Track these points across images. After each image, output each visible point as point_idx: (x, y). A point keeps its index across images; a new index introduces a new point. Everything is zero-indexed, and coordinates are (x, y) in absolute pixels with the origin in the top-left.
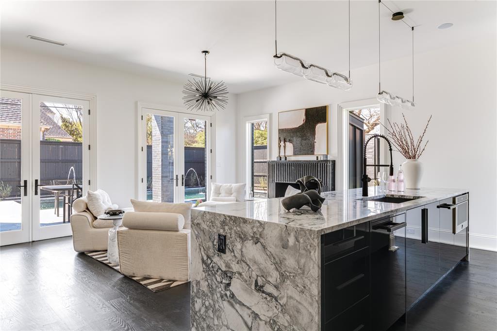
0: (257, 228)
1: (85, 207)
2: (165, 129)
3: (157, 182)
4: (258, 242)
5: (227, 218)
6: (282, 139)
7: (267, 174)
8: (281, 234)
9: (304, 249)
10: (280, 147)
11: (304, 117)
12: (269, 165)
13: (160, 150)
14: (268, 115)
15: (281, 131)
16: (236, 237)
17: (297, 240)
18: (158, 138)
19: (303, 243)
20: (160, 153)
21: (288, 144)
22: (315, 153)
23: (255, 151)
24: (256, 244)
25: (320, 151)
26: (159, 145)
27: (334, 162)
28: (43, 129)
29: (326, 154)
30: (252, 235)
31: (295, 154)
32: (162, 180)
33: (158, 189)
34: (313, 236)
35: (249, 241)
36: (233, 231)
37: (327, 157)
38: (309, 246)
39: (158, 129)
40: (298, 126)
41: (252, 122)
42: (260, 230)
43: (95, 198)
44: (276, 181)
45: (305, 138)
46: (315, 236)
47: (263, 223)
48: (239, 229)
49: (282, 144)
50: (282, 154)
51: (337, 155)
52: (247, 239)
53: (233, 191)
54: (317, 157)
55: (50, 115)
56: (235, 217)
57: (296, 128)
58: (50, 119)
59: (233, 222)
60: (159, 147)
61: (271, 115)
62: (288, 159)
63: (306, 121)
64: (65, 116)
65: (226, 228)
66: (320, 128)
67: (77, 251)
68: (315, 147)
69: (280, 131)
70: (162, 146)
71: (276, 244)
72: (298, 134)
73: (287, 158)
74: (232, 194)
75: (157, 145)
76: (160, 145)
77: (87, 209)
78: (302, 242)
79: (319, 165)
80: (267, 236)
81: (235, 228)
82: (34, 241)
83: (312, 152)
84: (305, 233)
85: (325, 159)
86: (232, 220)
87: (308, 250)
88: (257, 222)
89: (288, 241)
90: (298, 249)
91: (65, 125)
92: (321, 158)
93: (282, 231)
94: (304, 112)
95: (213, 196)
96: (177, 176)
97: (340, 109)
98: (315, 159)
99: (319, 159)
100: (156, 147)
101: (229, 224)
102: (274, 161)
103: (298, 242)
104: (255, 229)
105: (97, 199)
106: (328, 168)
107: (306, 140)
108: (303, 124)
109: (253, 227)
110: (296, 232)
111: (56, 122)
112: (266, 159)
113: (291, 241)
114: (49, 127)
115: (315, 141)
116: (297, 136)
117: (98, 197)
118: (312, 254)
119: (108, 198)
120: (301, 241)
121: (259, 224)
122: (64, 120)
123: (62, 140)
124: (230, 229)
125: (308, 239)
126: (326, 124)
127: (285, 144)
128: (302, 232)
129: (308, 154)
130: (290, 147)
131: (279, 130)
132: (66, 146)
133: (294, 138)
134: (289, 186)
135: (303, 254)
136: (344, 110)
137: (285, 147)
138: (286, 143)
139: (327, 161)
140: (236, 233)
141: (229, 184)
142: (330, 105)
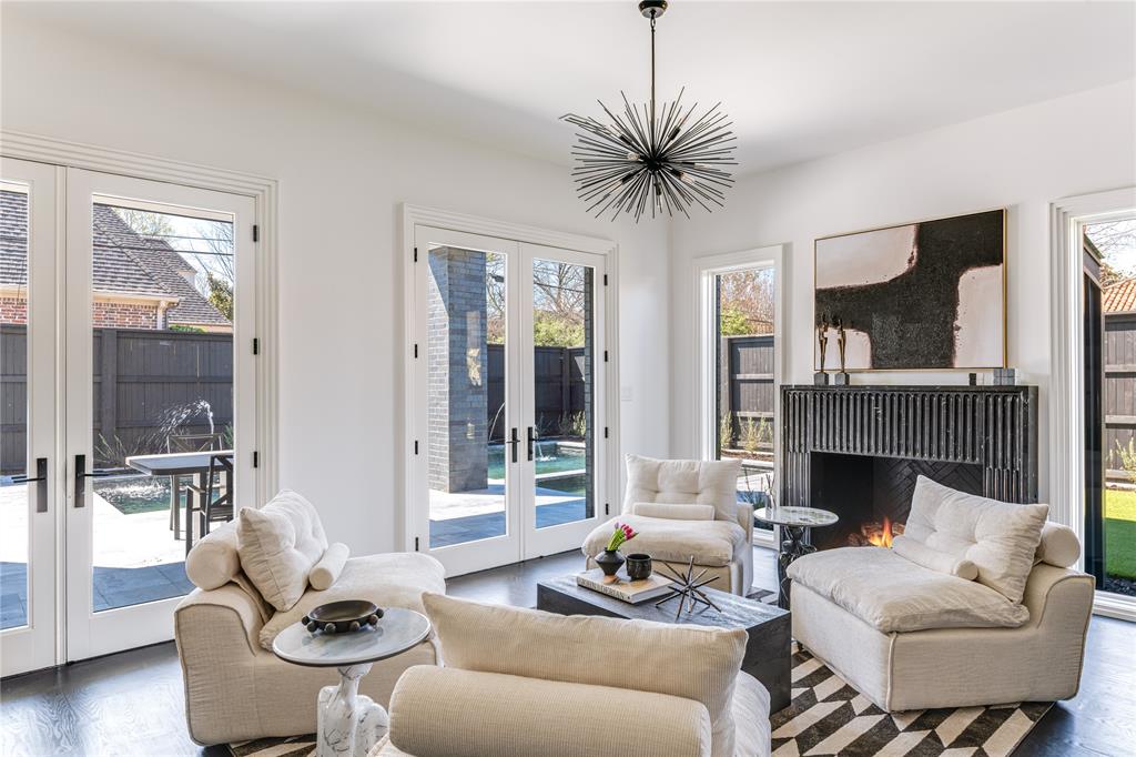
1: (233, 568)
2: (458, 297)
3: (438, 435)
10: (823, 344)
11: (910, 249)
12: (786, 397)
13: (447, 353)
14: (780, 247)
15: (823, 297)
18: (440, 321)
20: (447, 359)
21: (850, 333)
22: (959, 364)
25: (978, 358)
26: (442, 339)
27: (1034, 392)
28: (163, 305)
29: (1001, 364)
31: (878, 363)
32: (450, 430)
33: (441, 455)
37: (1011, 376)
39: (439, 298)
40: (887, 280)
41: (718, 270)
43: (270, 534)
44: (810, 449)
45: (915, 315)
49: (833, 333)
50: (832, 363)
53: (701, 484)
54: (973, 377)
55: (185, 275)
57: (878, 285)
58: (185, 282)
60: (442, 345)
61: (787, 249)
62: (856, 380)
63: (918, 263)
64: (216, 277)
66: (975, 282)
67: (201, 743)
68: (958, 343)
70: (452, 343)
72: (890, 303)
73: (851, 376)
74: (697, 494)
75: (437, 339)
76: (447, 341)
77: (241, 572)
79: (980, 400)
82: (72, 663)
83: (945, 360)
85: (1004, 383)
91: (218, 297)
92: (987, 380)
94: (911, 234)
95: (634, 499)
96: (514, 431)
97: (1060, 217)
98: (963, 381)
99: (980, 382)
100: (436, 345)
102: (805, 388)
105: (275, 539)
106: (1019, 413)
107: (919, 320)
108: (910, 272)
111: (200, 290)
114: (177, 300)
116: (885, 309)
117: (277, 531)
119: (314, 520)
122: (215, 286)
123: (206, 329)
126: (999, 269)
127: (842, 335)
129: (927, 365)
130: (859, 343)
131: (818, 293)
132: (212, 344)
133: (874, 315)
136: (1072, 219)
137: (842, 343)
138: (846, 331)
139: (1014, 389)
141: (684, 462)
142: (1017, 206)
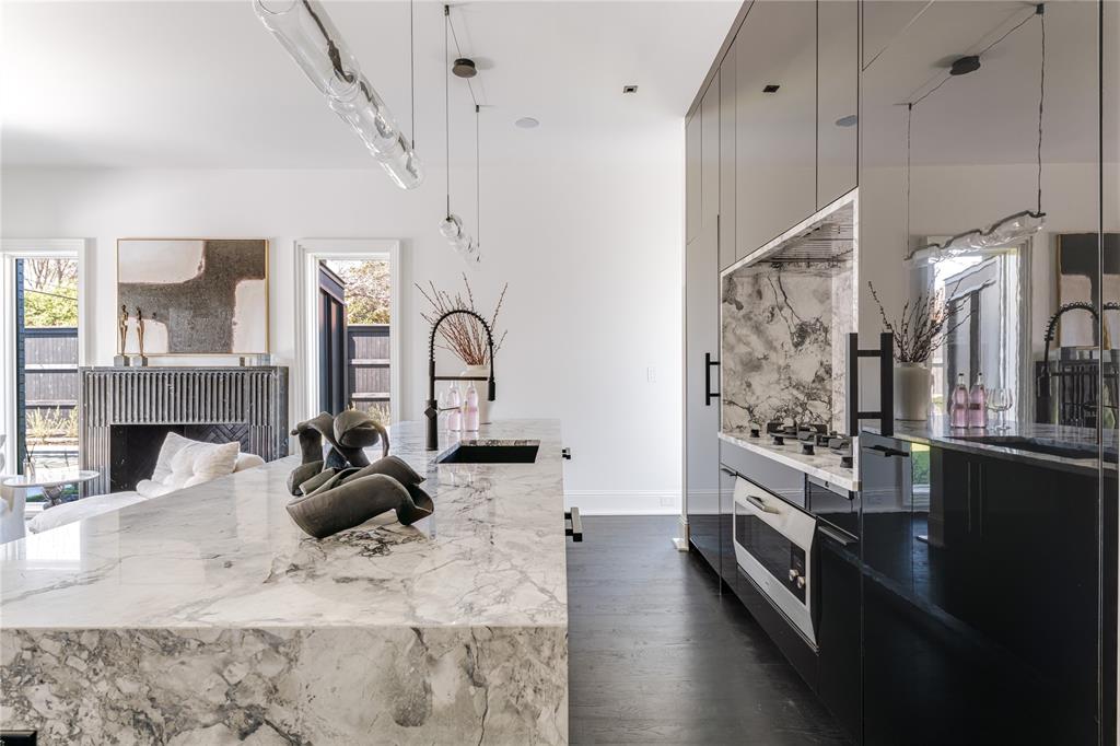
0: (253, 661)
4: (254, 728)
5: (46, 644)
6: (131, 309)
7: (77, 402)
8: (392, 667)
9: (508, 706)
10: (123, 330)
11: (200, 260)
12: (86, 379)
14: (84, 241)
15: (126, 290)
16: (112, 727)
17: (473, 677)
19: (499, 687)
21: (149, 323)
22: (234, 351)
23: (28, 341)
24: (244, 735)
25: (246, 346)
27: (286, 371)
29: (263, 350)
30: (221, 699)
31: (174, 349)
34: (546, 652)
35: (197, 733)
36: (89, 705)
37: (268, 360)
38: (530, 691)
40: (181, 281)
41: (19, 254)
42: (270, 669)
44: (110, 422)
45: (204, 311)
46: (559, 650)
47: (285, 637)
48: (127, 686)
49: (132, 322)
50: (132, 348)
51: (293, 357)
52: (188, 723)
54: (242, 360)
56: (102, 633)
57: (175, 285)
59: (93, 657)
61: (90, 244)
62: (151, 363)
63: (206, 271)
65: (39, 694)
66: (247, 290)
68: (235, 334)
69: (124, 289)
71: (361, 719)
72: (183, 299)
73: (149, 360)
78: (498, 682)
79: (247, 377)
80: (313, 691)
81: (103, 687)
83: (225, 348)
84: (513, 644)
85: (263, 364)
86: (81, 647)
87: (526, 706)
88: (250, 638)
89: (427, 690)
90: (480, 712)
92: (251, 362)
93: (394, 656)
94: (200, 247)
97: (300, 252)
98: (236, 363)
99: (247, 364)
101: (57, 674)
102: (105, 369)
103: (476, 684)
104: (239, 673)
106: (272, 386)
107: (206, 316)
108: (199, 277)
109: (226, 663)
110: (468, 647)
112: (76, 362)
113: (445, 686)
115: (234, 319)
116: (180, 305)
118: (542, 719)
120: (494, 678)
121: (261, 647)
124: (70, 695)
125: (528, 665)
126: (263, 282)
127: (142, 324)
128: (497, 645)
129: (213, 351)
130: (157, 331)
131: (121, 286)
133: (170, 310)
134: (170, 434)
135: (501, 730)
136: (309, 255)
137: (141, 331)
138: (145, 321)
139: (270, 369)
140: (106, 705)
142: (274, 239)
